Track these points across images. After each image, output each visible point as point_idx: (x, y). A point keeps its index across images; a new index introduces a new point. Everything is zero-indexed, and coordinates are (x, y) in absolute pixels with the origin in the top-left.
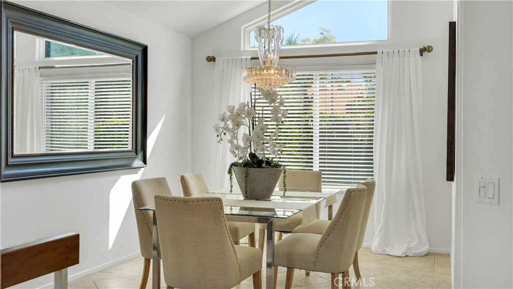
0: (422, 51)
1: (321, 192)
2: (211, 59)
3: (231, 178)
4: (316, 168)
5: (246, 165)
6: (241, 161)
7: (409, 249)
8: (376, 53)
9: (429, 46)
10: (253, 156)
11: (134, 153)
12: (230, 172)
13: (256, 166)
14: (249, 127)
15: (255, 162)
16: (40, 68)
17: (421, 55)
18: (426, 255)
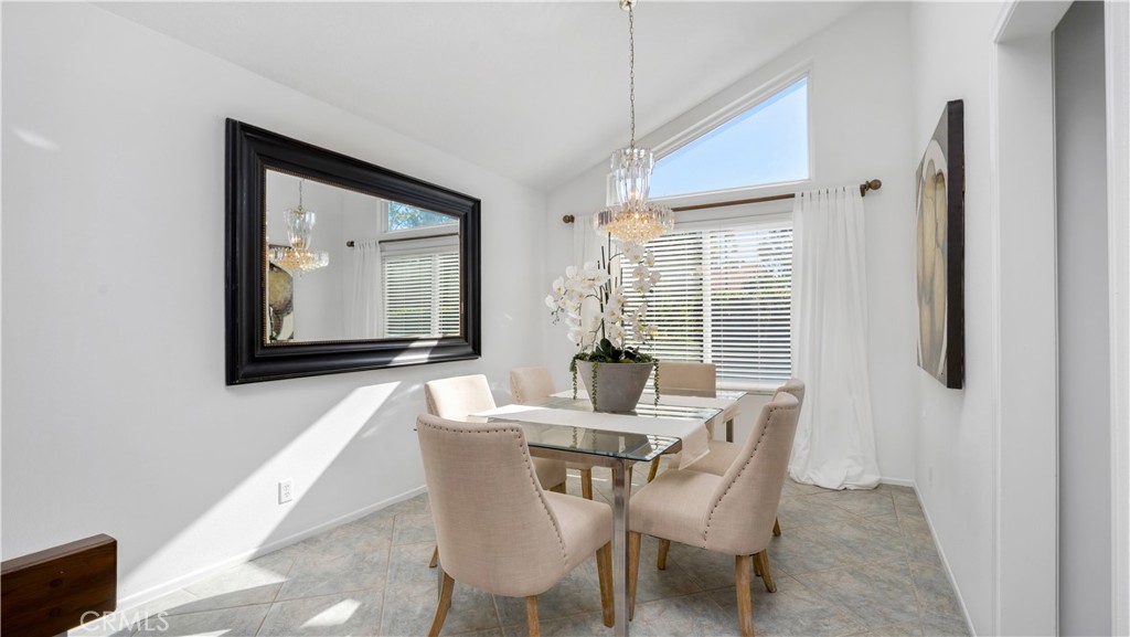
0: (864, 189)
1: (714, 396)
2: (569, 219)
3: (575, 378)
4: (708, 360)
5: (593, 358)
6: (589, 352)
7: (847, 478)
8: (793, 196)
9: (876, 181)
10: (606, 343)
11: (463, 340)
12: (573, 368)
13: (610, 359)
14: (601, 300)
15: (608, 353)
16: (380, 242)
17: (863, 195)
18: (876, 488)
